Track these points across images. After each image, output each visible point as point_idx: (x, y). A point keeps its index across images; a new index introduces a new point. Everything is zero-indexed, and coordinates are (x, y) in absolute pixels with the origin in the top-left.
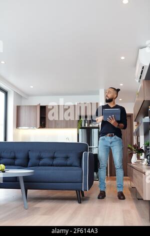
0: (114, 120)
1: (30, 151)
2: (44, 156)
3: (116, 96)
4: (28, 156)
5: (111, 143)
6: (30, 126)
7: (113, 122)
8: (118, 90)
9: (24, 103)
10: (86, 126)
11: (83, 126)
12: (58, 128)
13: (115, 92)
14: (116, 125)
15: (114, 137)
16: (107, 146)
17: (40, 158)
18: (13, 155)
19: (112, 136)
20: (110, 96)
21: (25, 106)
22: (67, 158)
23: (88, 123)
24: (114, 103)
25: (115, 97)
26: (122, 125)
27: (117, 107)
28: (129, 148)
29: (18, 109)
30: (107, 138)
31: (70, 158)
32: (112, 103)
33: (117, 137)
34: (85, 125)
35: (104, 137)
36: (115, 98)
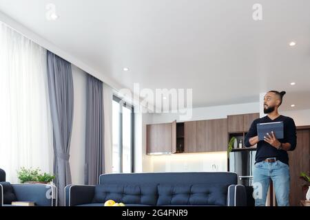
0: (274, 139)
1: (159, 184)
2: (177, 192)
3: (279, 102)
4: (157, 192)
5: (271, 171)
6: (163, 151)
7: (272, 141)
8: (283, 93)
9: (156, 121)
10: (241, 147)
11: (235, 147)
12: (201, 152)
13: (278, 97)
14: (278, 146)
15: (276, 163)
16: (265, 176)
17: (172, 194)
18: (137, 190)
19: (273, 161)
20: (270, 103)
21: (157, 124)
22: (208, 193)
23: (242, 143)
24: (277, 113)
25: (277, 104)
26: (288, 144)
27: (281, 118)
28: (302, 178)
29: (148, 128)
30: (266, 165)
31: (213, 194)
32: (274, 113)
33: (281, 163)
34: (238, 146)
35: (261, 163)
36: (279, 106)
